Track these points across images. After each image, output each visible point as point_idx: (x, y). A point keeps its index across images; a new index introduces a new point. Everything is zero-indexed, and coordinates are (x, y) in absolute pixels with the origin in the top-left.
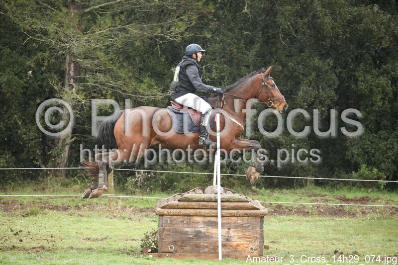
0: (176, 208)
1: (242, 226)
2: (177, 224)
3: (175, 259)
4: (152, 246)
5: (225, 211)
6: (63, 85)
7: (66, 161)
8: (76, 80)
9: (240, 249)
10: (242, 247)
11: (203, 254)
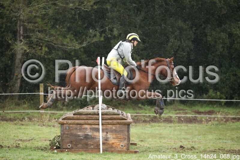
0: (72, 119)
1: (115, 131)
2: (73, 130)
3: (71, 153)
4: (57, 145)
5: (104, 121)
6: (16, 40)
7: (18, 89)
8: (24, 37)
9: (114, 146)
10: (116, 145)
11: (90, 150)
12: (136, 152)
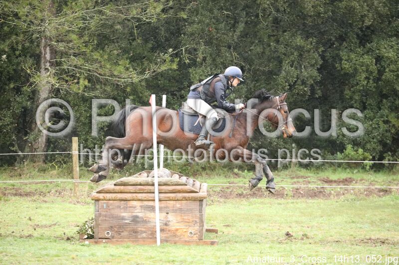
0: (112, 193)
1: (180, 209)
2: (113, 209)
3: (111, 245)
4: (88, 232)
5: (162, 195)
6: (38, 69)
7: (43, 146)
8: (52, 64)
9: (179, 234)
10: (181, 232)
11: (140, 240)
12: (212, 243)
